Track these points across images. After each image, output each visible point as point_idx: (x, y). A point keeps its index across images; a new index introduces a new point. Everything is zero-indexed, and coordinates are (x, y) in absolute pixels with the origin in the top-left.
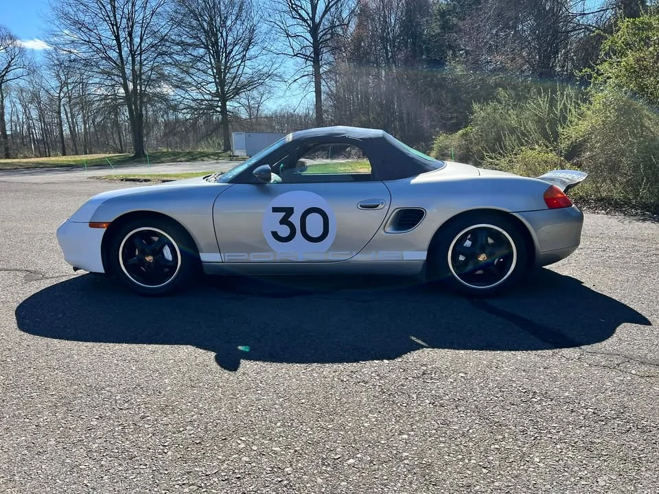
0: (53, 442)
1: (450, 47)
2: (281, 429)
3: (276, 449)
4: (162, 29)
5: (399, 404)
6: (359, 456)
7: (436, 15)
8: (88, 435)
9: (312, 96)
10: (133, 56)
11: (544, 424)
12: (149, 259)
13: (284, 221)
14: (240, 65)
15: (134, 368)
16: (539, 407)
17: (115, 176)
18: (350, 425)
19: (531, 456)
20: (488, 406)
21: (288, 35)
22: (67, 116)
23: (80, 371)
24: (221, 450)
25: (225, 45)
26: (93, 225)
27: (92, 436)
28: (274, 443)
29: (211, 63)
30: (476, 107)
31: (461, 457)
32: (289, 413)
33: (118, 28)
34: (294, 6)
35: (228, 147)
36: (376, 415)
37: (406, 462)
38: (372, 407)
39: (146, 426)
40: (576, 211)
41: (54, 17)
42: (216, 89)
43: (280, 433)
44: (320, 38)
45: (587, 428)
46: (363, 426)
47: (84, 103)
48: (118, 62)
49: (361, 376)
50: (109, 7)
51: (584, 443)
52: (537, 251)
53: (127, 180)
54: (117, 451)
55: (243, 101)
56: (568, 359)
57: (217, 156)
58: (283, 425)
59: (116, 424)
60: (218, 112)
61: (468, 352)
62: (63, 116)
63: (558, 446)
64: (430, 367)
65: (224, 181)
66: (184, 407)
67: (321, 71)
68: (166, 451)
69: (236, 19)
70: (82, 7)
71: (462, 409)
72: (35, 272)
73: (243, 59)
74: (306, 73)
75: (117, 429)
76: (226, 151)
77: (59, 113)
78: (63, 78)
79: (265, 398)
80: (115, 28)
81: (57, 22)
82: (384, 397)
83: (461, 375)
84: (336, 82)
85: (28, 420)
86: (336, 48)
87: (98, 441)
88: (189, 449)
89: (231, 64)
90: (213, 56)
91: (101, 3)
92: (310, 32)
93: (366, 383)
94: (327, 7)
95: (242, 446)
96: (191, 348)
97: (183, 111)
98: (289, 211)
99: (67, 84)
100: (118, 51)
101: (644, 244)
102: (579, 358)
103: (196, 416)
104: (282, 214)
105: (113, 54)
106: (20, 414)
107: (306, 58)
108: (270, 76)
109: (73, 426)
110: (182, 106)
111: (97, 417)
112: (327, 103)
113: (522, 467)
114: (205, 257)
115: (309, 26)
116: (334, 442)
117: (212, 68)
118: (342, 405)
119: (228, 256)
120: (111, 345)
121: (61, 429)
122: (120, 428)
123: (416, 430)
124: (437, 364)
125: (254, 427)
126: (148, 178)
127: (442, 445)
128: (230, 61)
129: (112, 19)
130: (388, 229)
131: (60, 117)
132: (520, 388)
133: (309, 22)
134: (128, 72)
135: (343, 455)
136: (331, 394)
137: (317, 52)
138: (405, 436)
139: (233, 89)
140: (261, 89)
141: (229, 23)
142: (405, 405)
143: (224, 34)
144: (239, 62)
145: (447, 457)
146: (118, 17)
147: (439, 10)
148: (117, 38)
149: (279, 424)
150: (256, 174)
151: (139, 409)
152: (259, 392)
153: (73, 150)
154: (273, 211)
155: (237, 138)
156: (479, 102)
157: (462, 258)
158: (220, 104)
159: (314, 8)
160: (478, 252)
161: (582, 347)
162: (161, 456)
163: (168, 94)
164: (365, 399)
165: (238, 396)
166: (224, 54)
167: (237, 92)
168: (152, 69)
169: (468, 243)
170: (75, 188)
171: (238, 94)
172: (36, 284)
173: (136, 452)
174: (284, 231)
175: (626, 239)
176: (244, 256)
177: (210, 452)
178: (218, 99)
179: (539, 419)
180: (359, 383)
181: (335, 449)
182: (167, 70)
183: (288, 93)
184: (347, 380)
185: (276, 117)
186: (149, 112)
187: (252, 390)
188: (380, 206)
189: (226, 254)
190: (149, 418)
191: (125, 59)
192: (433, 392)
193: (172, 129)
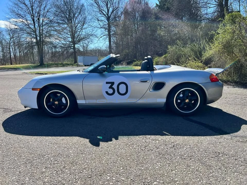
0: (28, 179)
1: (159, 25)
2: (123, 170)
3: (123, 179)
4: (51, 17)
5: (168, 159)
6: (158, 180)
7: (153, 14)
8: (42, 175)
9: (108, 43)
10: (40, 27)
11: (227, 165)
12: (56, 103)
13: (111, 87)
14: (80, 31)
15: (56, 147)
16: (223, 158)
17: (33, 72)
18: (150, 168)
19: (226, 178)
20: (203, 158)
21: (98, 20)
22: (13, 50)
23: (34, 148)
24: (100, 180)
25: (75, 24)
26: (33, 89)
27: (44, 175)
28: (121, 176)
29: (69, 30)
30: (169, 47)
31: (199, 180)
32: (124, 164)
33: (34, 16)
34: (101, 10)
35: (76, 62)
36: (160, 163)
37: (178, 182)
38: (157, 160)
39: (67, 171)
40: (221, 83)
41: (10, 12)
42: (71, 40)
43: (123, 172)
44: (111, 21)
45: (244, 166)
46: (156, 168)
47: (19, 45)
48: (34, 29)
49: (149, 147)
50: (30, 9)
51: (244, 172)
52: (207, 98)
53: (38, 74)
54: (56, 182)
55: (82, 44)
56: (227, 139)
57: (72, 65)
58: (123, 169)
59: (53, 170)
60: (72, 48)
61: (188, 137)
62: (11, 50)
63: (235, 174)
64: (175, 143)
65: (86, 72)
66: (80, 162)
67: (111, 34)
68: (77, 181)
69: (79, 14)
70: (20, 9)
71: (193, 160)
72: (7, 109)
73: (81, 29)
74: (105, 34)
75: (54, 172)
76: (75, 63)
77: (10, 49)
78: (11, 35)
79: (113, 157)
80: (33, 16)
81: (10, 14)
82: (161, 156)
83: (188, 146)
84: (116, 38)
85: (15, 170)
86: (116, 25)
87: (47, 178)
88: (87, 180)
89: (77, 30)
90: (70, 28)
91: (28, 7)
92: (107, 19)
93: (152, 150)
94: (113, 10)
95: (109, 178)
96: (77, 138)
97: (58, 48)
98: (113, 83)
99: (13, 38)
100: (34, 25)
101: (239, 96)
102: (231, 139)
103: (86, 166)
104: (110, 85)
105: (32, 27)
106: (11, 167)
107: (105, 29)
108: (92, 35)
109: (35, 172)
110: (58, 46)
111: (44, 167)
112: (113, 45)
113: (224, 183)
114: (79, 102)
115: (106, 17)
116: (146, 175)
117: (70, 32)
118: (145, 160)
119: (88, 101)
120: (44, 137)
121: (30, 173)
122: (55, 172)
123: (178, 169)
124: (177, 142)
125: (111, 170)
126: (47, 73)
127: (190, 175)
128: (77, 29)
129: (32, 13)
130: (151, 90)
131: (10, 50)
132: (213, 151)
133: (106, 15)
134: (38, 33)
135: (151, 180)
136: (139, 155)
137: (109, 27)
138: (174, 172)
139: (78, 40)
140: (88, 40)
141: (76, 15)
142: (170, 159)
143: (74, 20)
144: (80, 30)
145: (193, 180)
146: (34, 12)
147: (154, 12)
148: (33, 20)
149: (121, 168)
150: (99, 69)
151: (62, 163)
152: (110, 155)
153: (15, 63)
154: (106, 84)
155: (79, 58)
156: (171, 45)
157: (179, 101)
158: (73, 45)
159: (108, 11)
160: (185, 98)
161: (231, 134)
162: (75, 183)
163: (53, 42)
164: (153, 157)
165: (102, 157)
166: (74, 27)
167: (79, 41)
168: (47, 32)
169: (181, 95)
170: (18, 77)
171: (79, 42)
172: (9, 114)
173: (64, 182)
174: (111, 91)
175: (232, 94)
176: (95, 101)
177: (95, 181)
178: (72, 43)
179: (224, 163)
180: (149, 150)
181: (147, 178)
182: (52, 33)
183: (99, 42)
184: (144, 149)
185: (94, 50)
186: (46, 48)
187: (107, 154)
188: (148, 81)
189: (87, 101)
190: (67, 167)
191: (36, 28)
192: (180, 153)
193: (54, 55)
